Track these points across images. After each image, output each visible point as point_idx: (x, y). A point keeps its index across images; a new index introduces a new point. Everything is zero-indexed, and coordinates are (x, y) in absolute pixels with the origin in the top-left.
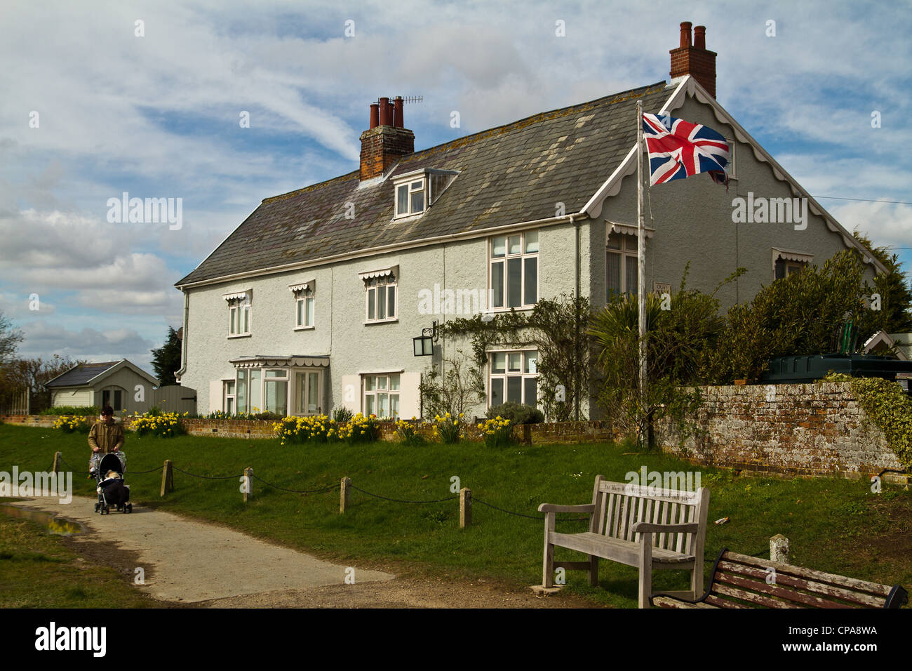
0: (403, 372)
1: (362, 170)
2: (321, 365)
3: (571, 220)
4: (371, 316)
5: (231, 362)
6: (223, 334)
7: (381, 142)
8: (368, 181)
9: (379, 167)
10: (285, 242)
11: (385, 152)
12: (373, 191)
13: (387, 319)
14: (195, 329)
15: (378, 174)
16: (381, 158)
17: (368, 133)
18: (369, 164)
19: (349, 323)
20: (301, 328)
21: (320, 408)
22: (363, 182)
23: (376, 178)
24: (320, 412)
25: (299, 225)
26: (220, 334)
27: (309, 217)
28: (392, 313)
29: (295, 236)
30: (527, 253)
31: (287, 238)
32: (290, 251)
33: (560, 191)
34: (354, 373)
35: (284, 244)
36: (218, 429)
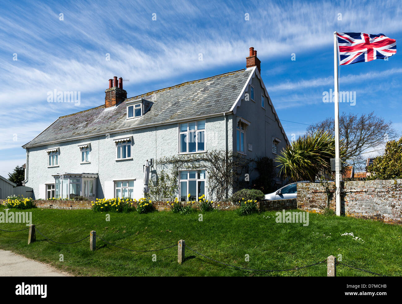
0: (135, 180)
1: (106, 104)
2: (95, 177)
3: (224, 114)
4: (119, 157)
5: (52, 176)
6: (45, 166)
7: (115, 93)
8: (109, 108)
9: (114, 102)
10: (73, 130)
11: (116, 97)
12: (112, 111)
13: (127, 158)
14: (32, 164)
15: (114, 105)
16: (115, 99)
17: (109, 90)
18: (109, 102)
19: (108, 160)
20: (83, 162)
21: (94, 195)
22: (107, 108)
23: (113, 107)
24: (94, 196)
25: (79, 124)
26: (44, 166)
27: (83, 121)
28: (129, 155)
29: (78, 128)
30: (198, 130)
31: (74, 129)
32: (77, 133)
33: (211, 105)
34: (110, 180)
35: (73, 131)
36: (53, 205)
